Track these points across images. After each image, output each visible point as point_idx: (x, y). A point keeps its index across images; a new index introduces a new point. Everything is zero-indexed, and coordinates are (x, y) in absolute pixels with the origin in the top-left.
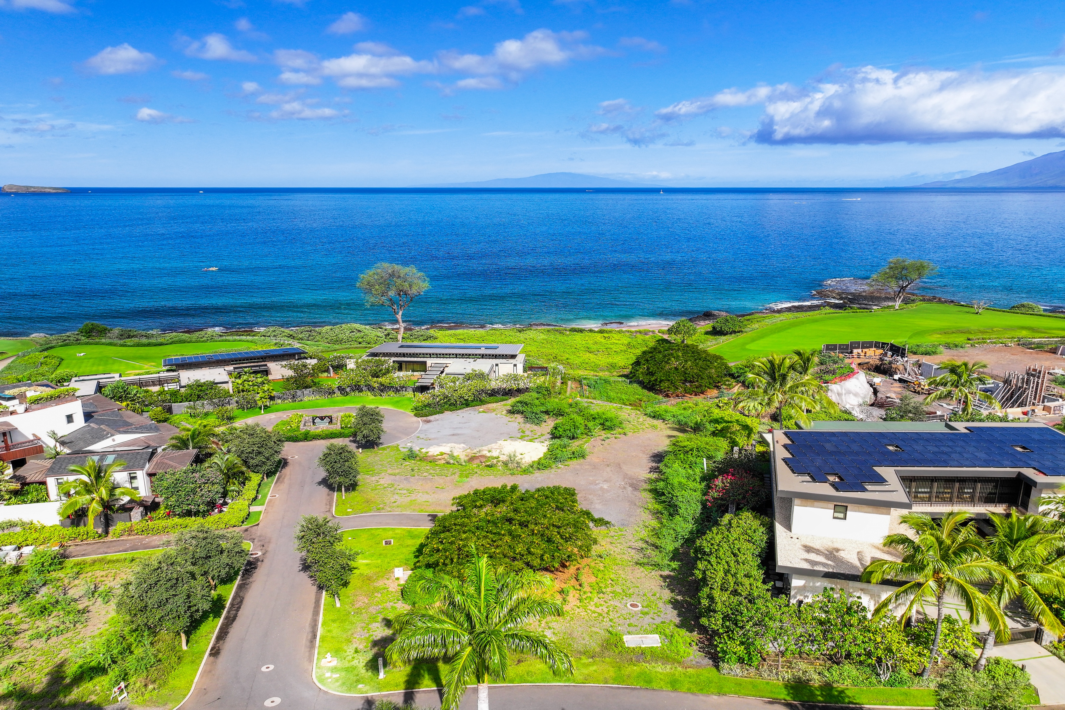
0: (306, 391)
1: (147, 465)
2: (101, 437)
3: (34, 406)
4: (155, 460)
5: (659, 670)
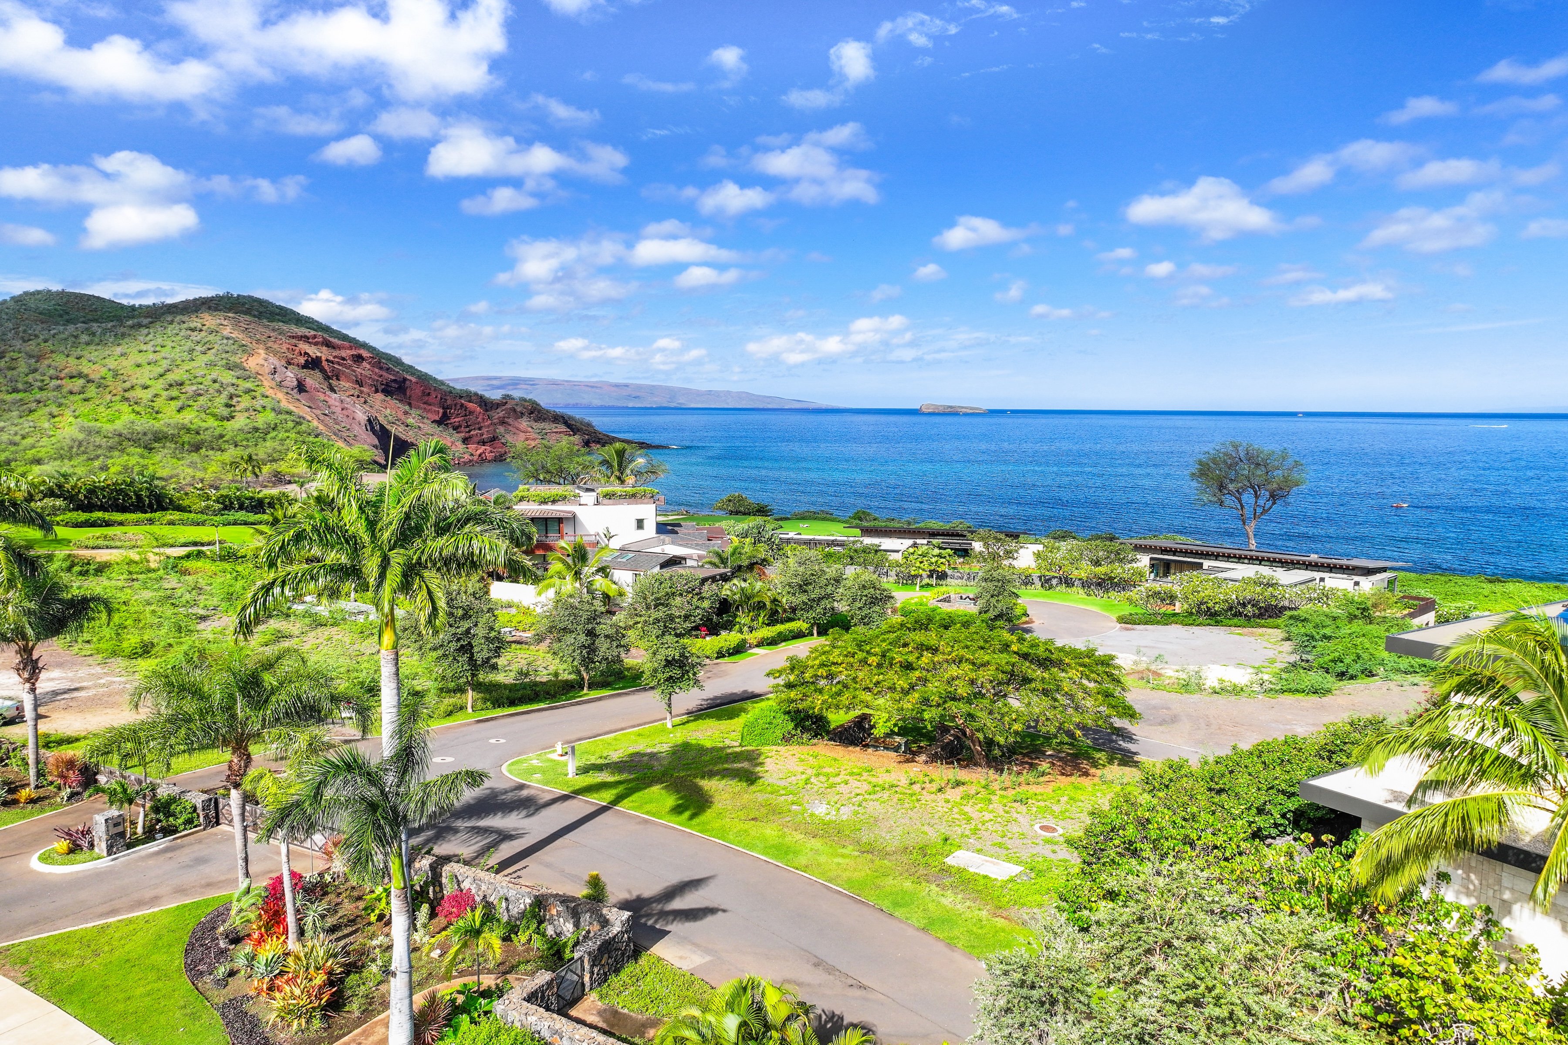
1: (656, 570)
3: (606, 501)
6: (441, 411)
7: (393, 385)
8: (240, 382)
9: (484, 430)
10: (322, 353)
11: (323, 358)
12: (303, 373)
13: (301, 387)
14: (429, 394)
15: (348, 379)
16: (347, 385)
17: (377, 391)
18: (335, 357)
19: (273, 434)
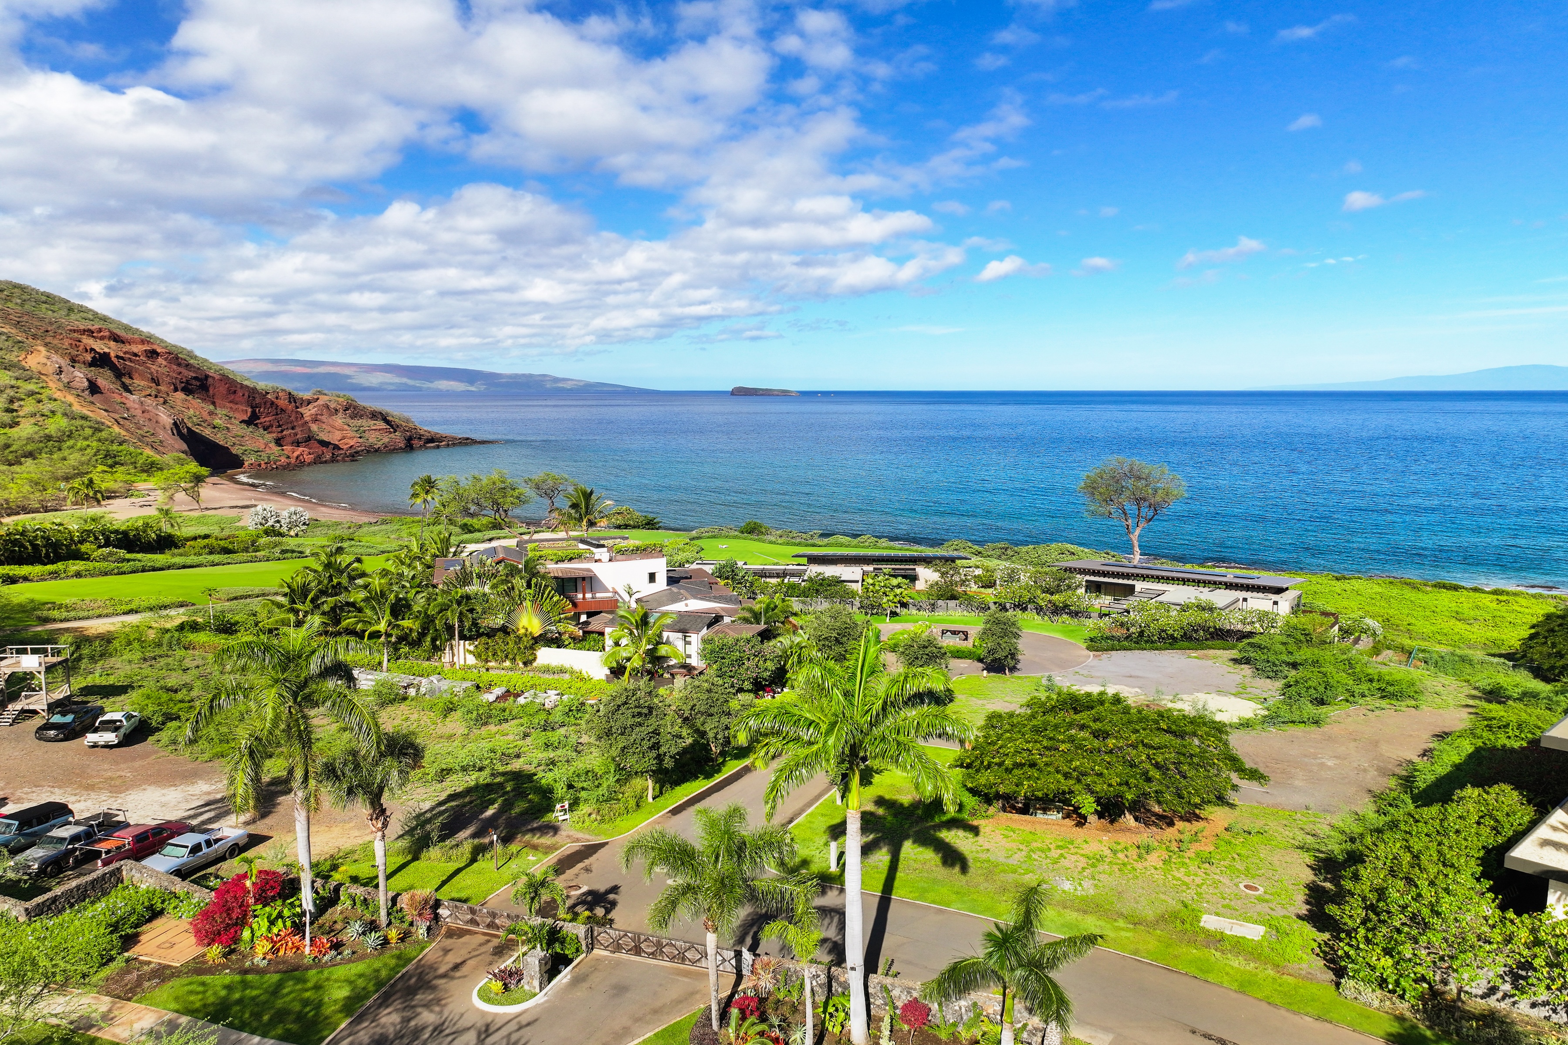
0: (952, 603)
1: (705, 631)
2: (675, 599)
3: (619, 557)
4: (716, 627)
5: (1236, 964)
6: (250, 410)
7: (194, 382)
8: (19, 383)
9: (298, 430)
10: (111, 349)
11: (112, 355)
12: (93, 372)
13: (94, 388)
14: (235, 392)
15: (142, 376)
16: (143, 383)
17: (176, 390)
18: (125, 353)
19: (70, 443)
